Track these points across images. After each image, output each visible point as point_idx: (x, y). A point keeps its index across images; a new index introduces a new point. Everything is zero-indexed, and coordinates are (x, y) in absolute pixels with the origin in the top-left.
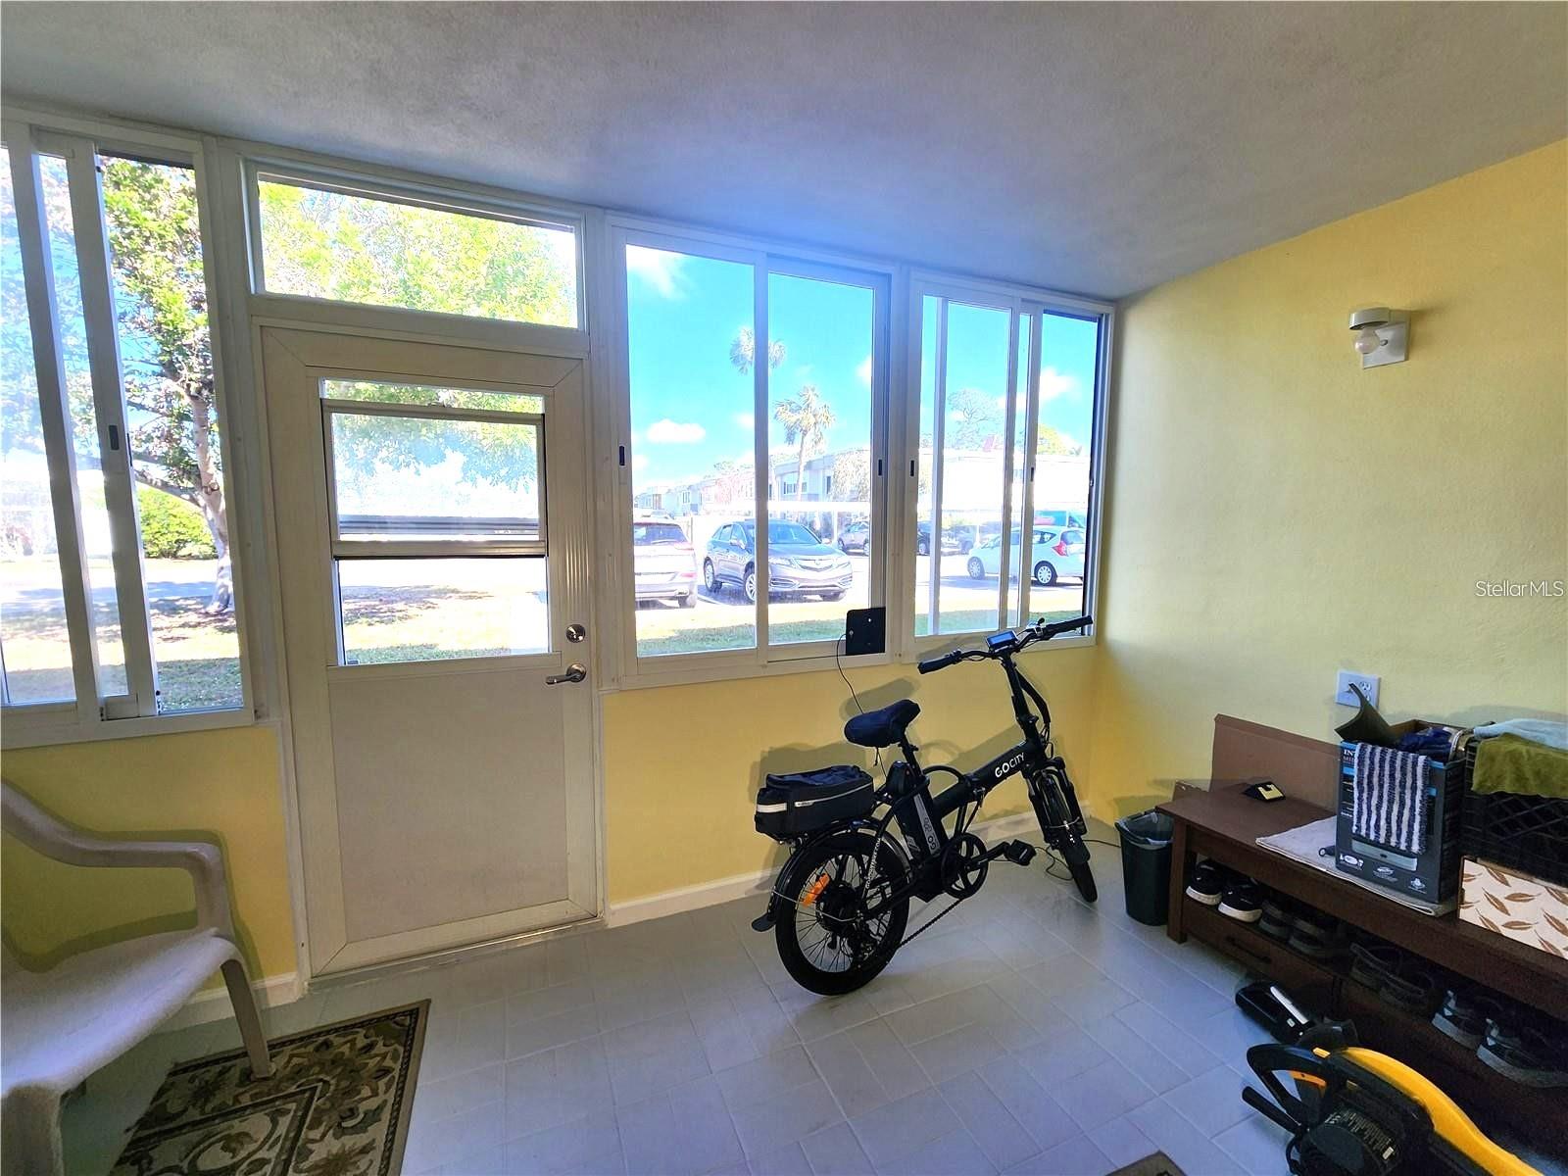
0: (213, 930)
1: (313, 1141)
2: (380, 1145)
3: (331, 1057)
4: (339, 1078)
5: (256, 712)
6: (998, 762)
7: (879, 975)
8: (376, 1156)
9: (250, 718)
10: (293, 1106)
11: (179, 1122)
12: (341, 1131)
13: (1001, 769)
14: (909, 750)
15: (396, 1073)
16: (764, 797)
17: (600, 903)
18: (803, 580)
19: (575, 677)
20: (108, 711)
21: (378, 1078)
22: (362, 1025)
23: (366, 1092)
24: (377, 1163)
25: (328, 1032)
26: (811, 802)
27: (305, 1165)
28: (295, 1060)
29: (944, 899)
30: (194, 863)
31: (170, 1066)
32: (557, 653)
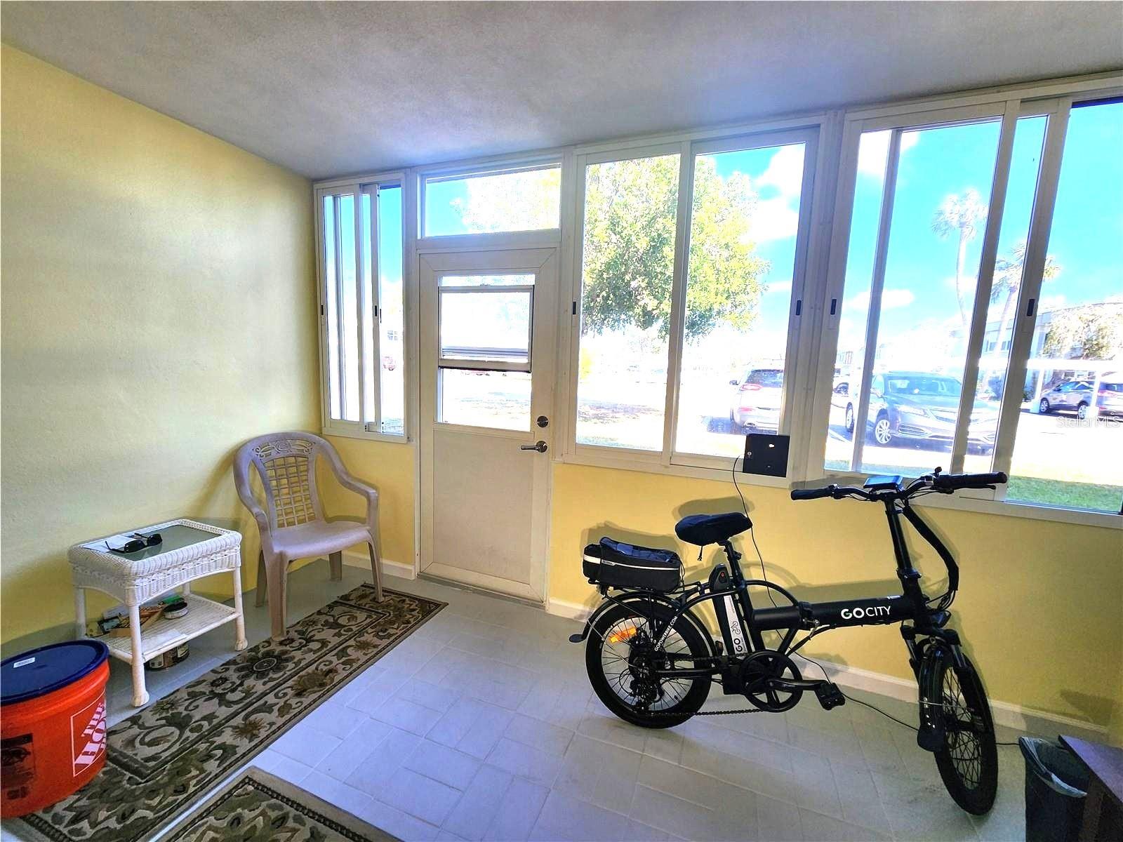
0: (368, 528)
1: (367, 633)
2: (380, 648)
3: (400, 606)
4: (395, 616)
5: (408, 438)
6: (851, 605)
7: (670, 728)
8: (376, 650)
9: (405, 441)
10: (375, 617)
11: (348, 602)
12: (377, 635)
13: (851, 611)
14: (734, 557)
15: (410, 625)
16: (590, 550)
17: (545, 595)
18: (934, 429)
19: (542, 447)
20: (368, 427)
21: (404, 623)
22: (419, 600)
23: (395, 626)
24: (373, 654)
25: (408, 597)
26: (614, 564)
27: (358, 639)
28: (391, 601)
29: (741, 701)
30: (367, 495)
31: (363, 583)
32: (533, 432)
